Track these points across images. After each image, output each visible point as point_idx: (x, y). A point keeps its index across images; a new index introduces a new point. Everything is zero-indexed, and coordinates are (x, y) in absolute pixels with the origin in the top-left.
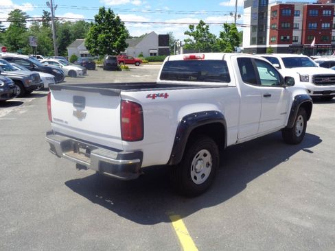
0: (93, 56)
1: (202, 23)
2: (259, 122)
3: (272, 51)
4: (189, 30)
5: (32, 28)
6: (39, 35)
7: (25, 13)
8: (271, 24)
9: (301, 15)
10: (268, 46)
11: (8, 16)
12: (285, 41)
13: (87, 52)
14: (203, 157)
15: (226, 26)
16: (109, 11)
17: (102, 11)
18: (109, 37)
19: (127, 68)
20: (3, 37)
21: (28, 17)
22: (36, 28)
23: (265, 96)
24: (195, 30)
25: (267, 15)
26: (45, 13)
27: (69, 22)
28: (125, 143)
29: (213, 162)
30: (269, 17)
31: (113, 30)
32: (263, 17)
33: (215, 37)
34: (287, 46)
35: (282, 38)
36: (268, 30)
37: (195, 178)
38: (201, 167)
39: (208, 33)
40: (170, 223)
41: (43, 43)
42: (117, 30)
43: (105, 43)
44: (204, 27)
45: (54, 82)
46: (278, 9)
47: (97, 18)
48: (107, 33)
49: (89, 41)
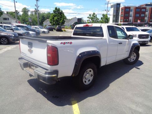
0: (53, 26)
1: (94, 14)
2: (116, 55)
3: (121, 25)
4: (89, 16)
5: (31, 15)
6: (33, 17)
7: (28, 9)
8: (121, 15)
9: (133, 11)
10: (119, 23)
11: (22, 10)
12: (126, 21)
13: (50, 24)
14: (89, 72)
15: (103, 15)
16: (59, 8)
17: (56, 8)
18: (58, 19)
19: (65, 31)
20: (20, 18)
21: (29, 10)
22: (32, 15)
23: (119, 43)
24: (91, 16)
25: (119, 11)
26: (36, 9)
27: (44, 13)
28: (49, 66)
29: (94, 74)
30: (120, 12)
31: (60, 16)
32: (118, 12)
33: (99, 19)
34: (127, 23)
35: (125, 20)
36: (120, 17)
37: (85, 82)
38: (88, 77)
39: (96, 18)
40: (71, 106)
41: (35, 21)
42: (61, 16)
43: (57, 21)
44: (95, 15)
45: (35, 35)
46: (124, 9)
47: (54, 11)
48: (58, 17)
49: (51, 20)
